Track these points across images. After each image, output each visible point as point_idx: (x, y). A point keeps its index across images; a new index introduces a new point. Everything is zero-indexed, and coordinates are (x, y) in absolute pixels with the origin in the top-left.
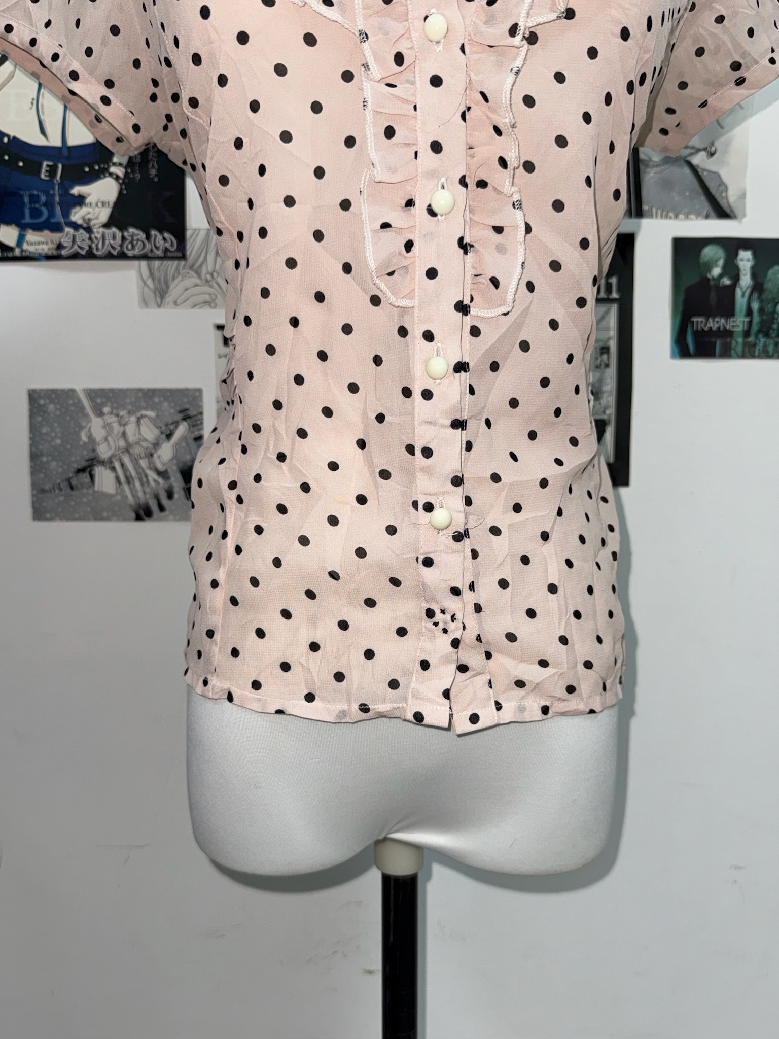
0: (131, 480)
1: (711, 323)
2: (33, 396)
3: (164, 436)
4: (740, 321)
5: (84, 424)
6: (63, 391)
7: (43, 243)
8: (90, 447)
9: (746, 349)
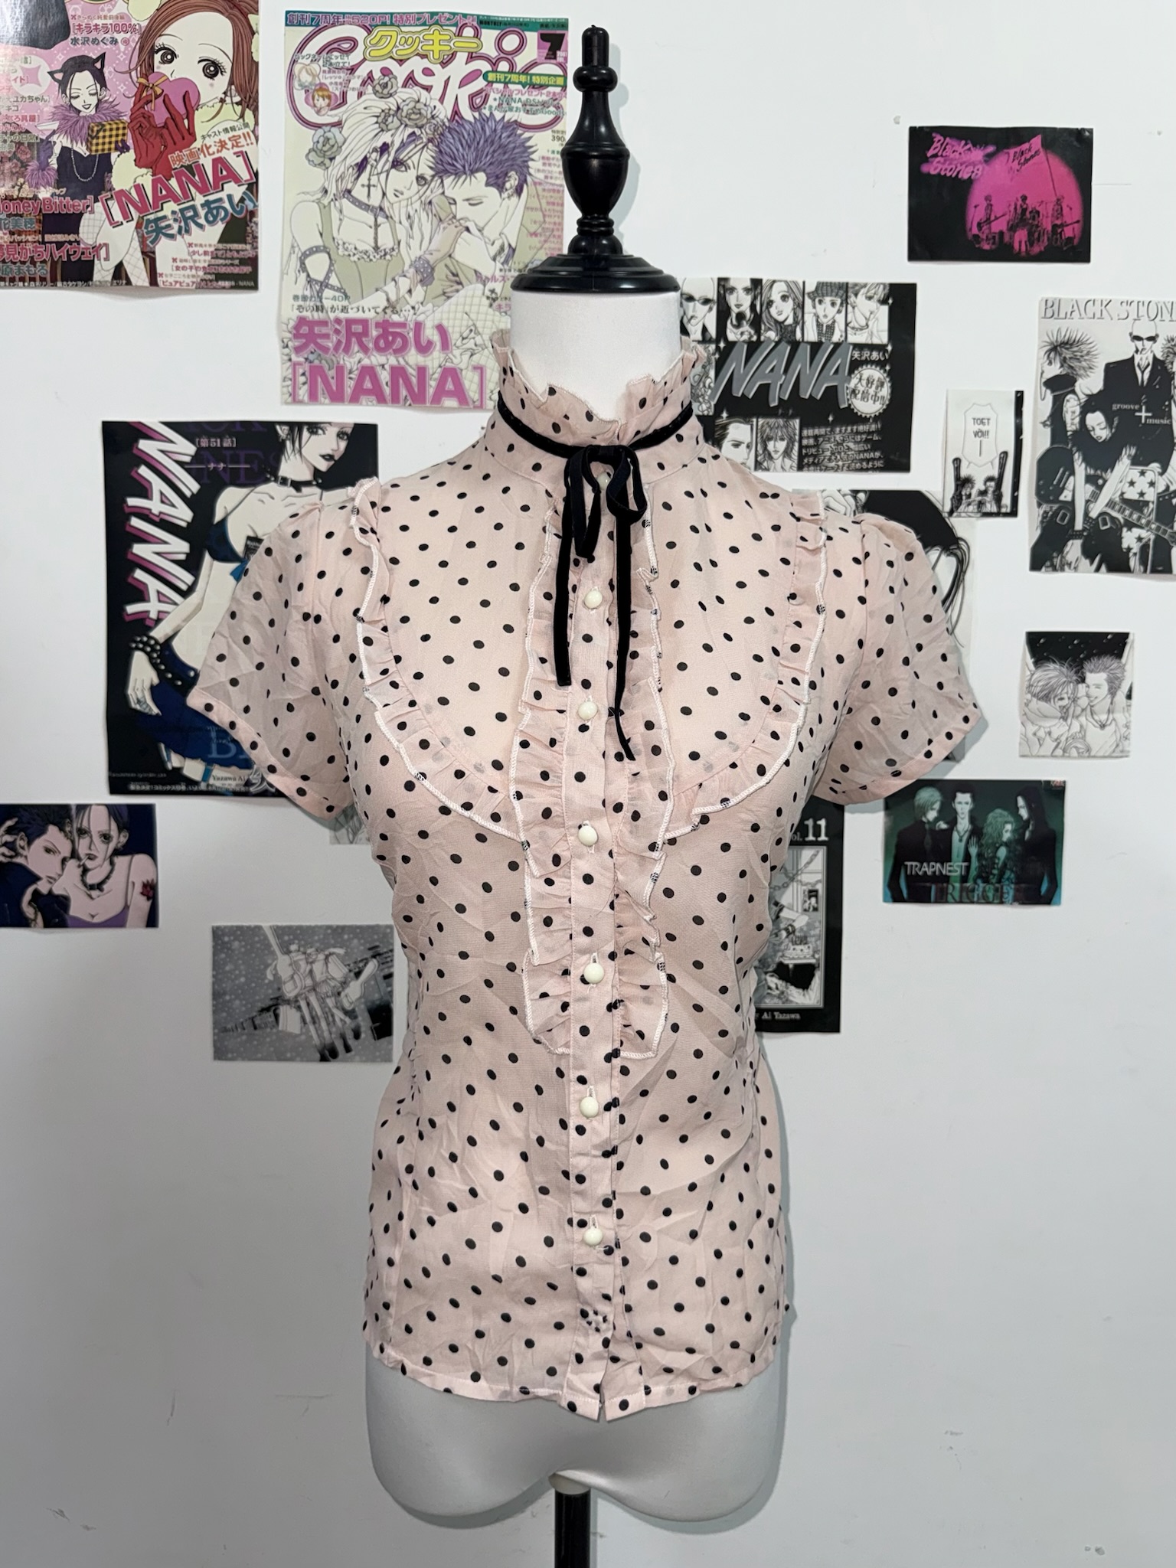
0: (317, 1021)
1: (927, 869)
2: (218, 933)
3: (352, 974)
4: (958, 866)
5: (269, 961)
6: (249, 928)
7: (230, 779)
8: (276, 986)
9: (964, 894)
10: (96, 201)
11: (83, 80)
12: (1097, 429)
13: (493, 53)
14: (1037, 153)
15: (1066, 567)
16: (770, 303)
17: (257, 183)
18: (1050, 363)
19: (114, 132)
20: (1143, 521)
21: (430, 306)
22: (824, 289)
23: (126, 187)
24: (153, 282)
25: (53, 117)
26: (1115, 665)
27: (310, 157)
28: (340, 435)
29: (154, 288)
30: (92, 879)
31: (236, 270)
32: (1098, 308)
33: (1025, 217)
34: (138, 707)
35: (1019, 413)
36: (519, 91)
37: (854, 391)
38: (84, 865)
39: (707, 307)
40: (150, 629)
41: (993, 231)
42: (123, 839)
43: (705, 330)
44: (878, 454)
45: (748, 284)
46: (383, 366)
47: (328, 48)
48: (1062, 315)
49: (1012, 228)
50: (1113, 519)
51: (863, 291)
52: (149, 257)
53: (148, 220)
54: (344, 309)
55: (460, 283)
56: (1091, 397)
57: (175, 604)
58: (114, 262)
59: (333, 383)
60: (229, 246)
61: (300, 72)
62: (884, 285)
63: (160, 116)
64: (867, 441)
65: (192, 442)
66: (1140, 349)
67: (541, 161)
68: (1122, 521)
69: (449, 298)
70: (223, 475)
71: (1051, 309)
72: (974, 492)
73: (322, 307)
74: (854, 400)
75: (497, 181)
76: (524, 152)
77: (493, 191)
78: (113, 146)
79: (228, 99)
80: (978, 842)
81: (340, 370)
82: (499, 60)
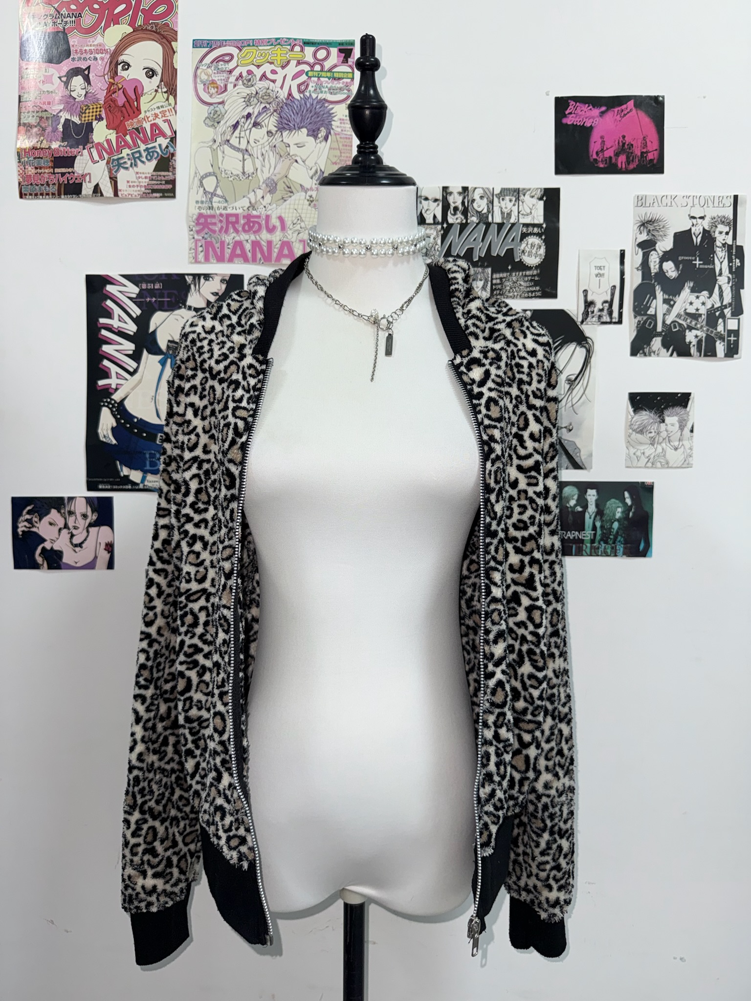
1: (570, 535)
4: (589, 533)
9: (593, 551)
10: (84, 149)
11: (78, 81)
12: (669, 271)
13: (311, 60)
14: (631, 110)
15: (652, 354)
16: (473, 201)
17: (175, 137)
18: (641, 233)
19: (95, 110)
20: (699, 326)
21: (274, 205)
22: (504, 192)
23: (101, 141)
24: (116, 194)
25: (60, 103)
26: (683, 412)
27: (206, 122)
28: (222, 281)
29: (116, 198)
30: (76, 540)
31: (163, 187)
32: (669, 201)
33: (624, 148)
34: (104, 440)
35: (622, 262)
36: (327, 82)
37: (523, 251)
38: (71, 533)
39: (436, 203)
40: (112, 394)
41: (605, 156)
42: (95, 517)
43: (435, 217)
44: (538, 288)
45: (460, 190)
46: (247, 241)
47: (217, 60)
48: (648, 205)
49: (617, 155)
50: (680, 325)
51: (528, 193)
52: (114, 180)
53: (114, 160)
54: (225, 208)
55: (292, 192)
56: (665, 253)
57: (126, 380)
58: (94, 184)
59: (218, 251)
60: (159, 173)
61: (201, 73)
62: (541, 189)
63: (121, 100)
64: (531, 280)
65: (137, 286)
66: (695, 223)
67: (339, 122)
68: (686, 326)
69: (285, 201)
70: (154, 304)
71: (641, 201)
72: (596, 310)
73: (212, 207)
74: (523, 257)
75: (314, 133)
76: (329, 116)
77: (312, 139)
78: (94, 118)
79: (160, 90)
80: (601, 519)
81: (222, 243)
82: (315, 64)
